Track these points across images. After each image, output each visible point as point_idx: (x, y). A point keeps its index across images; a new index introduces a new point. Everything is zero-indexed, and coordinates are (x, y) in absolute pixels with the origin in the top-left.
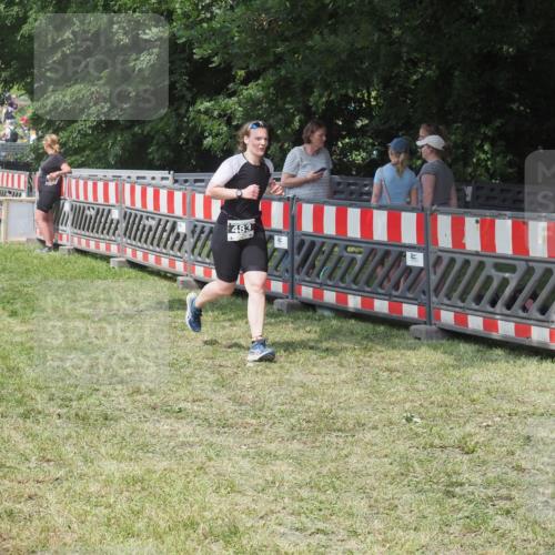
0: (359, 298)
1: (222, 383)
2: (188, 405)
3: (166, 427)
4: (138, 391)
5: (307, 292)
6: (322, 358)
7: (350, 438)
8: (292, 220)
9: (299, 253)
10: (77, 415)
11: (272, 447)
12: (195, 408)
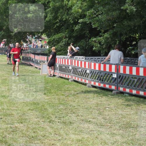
0: (136, 91)
1: (100, 114)
2: (92, 120)
3: (86, 126)
4: (78, 116)
5: (121, 89)
6: (126, 107)
7: (136, 130)
8: (117, 70)
9: (119, 79)
10: (63, 122)
11: (115, 132)
12: (94, 120)
